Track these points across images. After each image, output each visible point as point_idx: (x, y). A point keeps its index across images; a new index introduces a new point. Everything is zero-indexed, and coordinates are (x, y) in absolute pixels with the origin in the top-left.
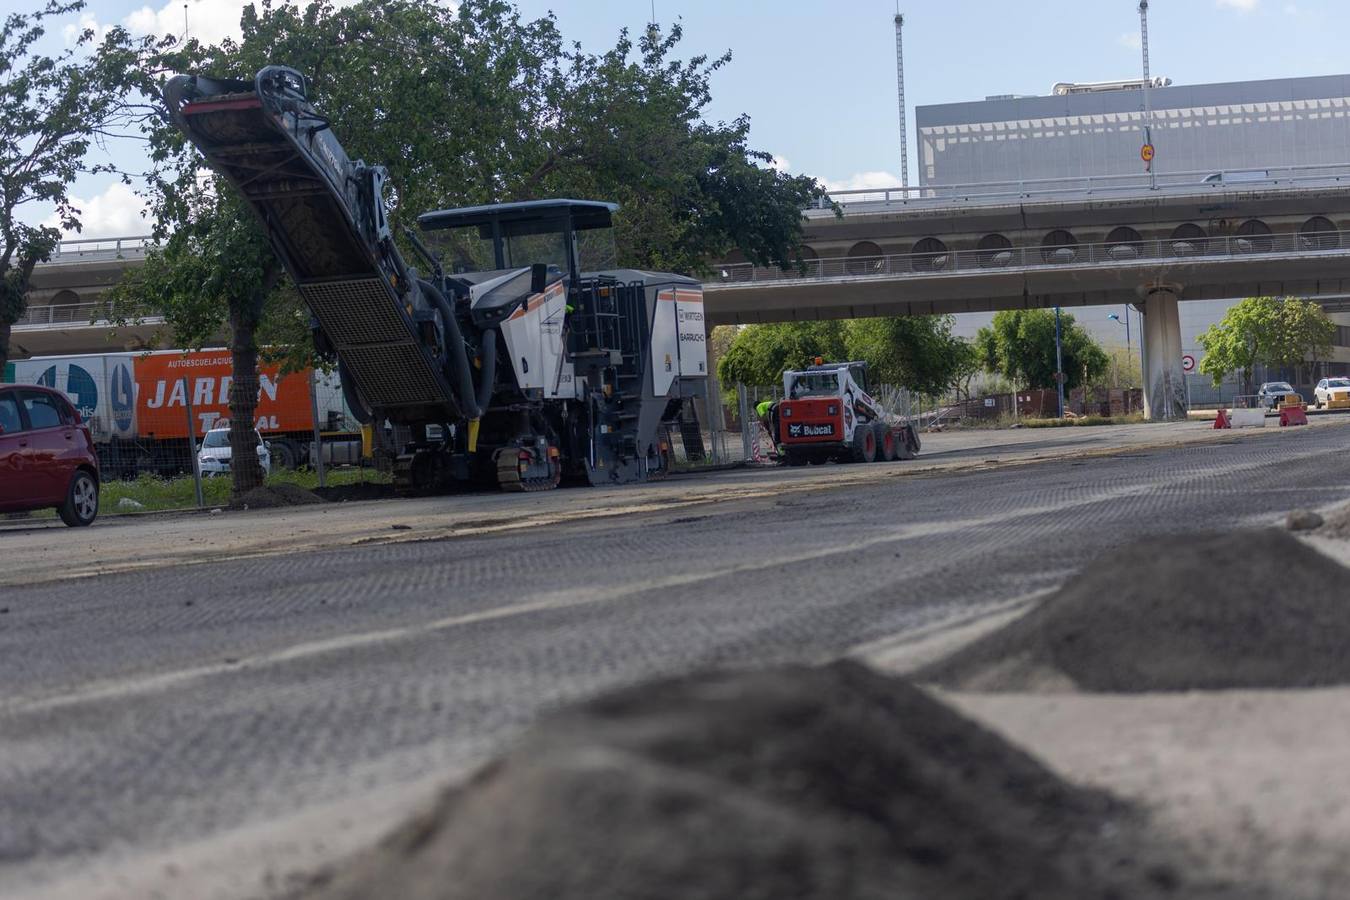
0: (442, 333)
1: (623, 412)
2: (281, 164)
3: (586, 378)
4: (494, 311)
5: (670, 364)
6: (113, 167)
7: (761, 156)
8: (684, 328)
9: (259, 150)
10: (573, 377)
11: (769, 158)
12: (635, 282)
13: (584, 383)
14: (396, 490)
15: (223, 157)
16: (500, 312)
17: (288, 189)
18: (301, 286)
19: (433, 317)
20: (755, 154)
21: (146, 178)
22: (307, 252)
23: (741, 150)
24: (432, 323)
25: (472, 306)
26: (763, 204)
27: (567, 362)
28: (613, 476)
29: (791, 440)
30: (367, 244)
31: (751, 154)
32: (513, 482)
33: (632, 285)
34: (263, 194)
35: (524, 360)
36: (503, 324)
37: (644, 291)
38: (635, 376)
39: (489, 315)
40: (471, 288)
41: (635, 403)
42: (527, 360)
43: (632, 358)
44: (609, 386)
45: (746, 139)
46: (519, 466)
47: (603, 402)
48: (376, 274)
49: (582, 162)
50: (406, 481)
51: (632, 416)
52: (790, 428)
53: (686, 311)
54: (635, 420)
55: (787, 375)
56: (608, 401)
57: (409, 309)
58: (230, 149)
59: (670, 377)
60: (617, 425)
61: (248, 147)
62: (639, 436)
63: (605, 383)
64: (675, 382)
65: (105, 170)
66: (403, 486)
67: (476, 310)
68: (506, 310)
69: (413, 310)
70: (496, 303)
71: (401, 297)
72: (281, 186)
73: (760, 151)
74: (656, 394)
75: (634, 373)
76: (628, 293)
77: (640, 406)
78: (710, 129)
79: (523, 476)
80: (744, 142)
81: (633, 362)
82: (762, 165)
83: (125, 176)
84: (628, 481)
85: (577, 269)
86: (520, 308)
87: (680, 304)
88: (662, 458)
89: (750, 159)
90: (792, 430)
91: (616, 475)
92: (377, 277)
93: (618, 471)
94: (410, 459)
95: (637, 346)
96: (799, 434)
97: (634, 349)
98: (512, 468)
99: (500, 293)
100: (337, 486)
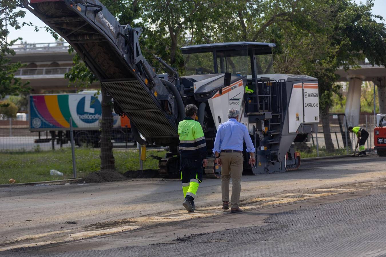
0: (173, 106)
1: (273, 140)
2: (81, 27)
3: (255, 124)
4: (205, 94)
5: (298, 118)
6: (31, 24)
7: (378, 17)
8: (307, 101)
9: (69, 20)
10: (247, 123)
11: (381, 18)
12: (281, 80)
13: (254, 126)
14: (160, 175)
15: (54, 23)
16: (208, 95)
17: (88, 39)
18: (103, 83)
19: (168, 98)
20: (375, 16)
21: (46, 29)
22: (104, 68)
23: (369, 14)
24: (167, 101)
25: (195, 91)
26: (376, 38)
27: (245, 117)
28: (266, 170)
29: (379, 145)
30: (130, 65)
31: (374, 16)
32: (211, 174)
33: (280, 81)
34: (78, 41)
35: (219, 117)
36: (209, 100)
37: (285, 84)
38: (280, 123)
39: (202, 96)
40: (194, 83)
41: (279, 136)
42: (220, 117)
43: (278, 115)
44: (267, 128)
45: (371, 10)
46: (214, 167)
47: (262, 136)
48: (136, 79)
49: (287, 20)
50: (164, 171)
51: (277, 142)
52: (378, 140)
53: (308, 93)
54: (278, 144)
55: (378, 116)
56: (265, 135)
57: (156, 94)
58: (55, 19)
59: (298, 124)
60: (270, 147)
61: (63, 18)
62: (279, 152)
63: (264, 127)
64: (301, 126)
65: (28, 24)
66: (162, 173)
67: (196, 94)
68: (211, 94)
69: (158, 95)
70: (207, 90)
71: (150, 89)
72: (85, 37)
73: (377, 15)
74: (290, 132)
75: (279, 122)
76: (278, 85)
77: (280, 138)
78: (356, 5)
79: (216, 171)
80: (370, 11)
81: (279, 117)
82: (378, 21)
83: (36, 28)
84: (274, 172)
85: (256, 73)
86: (218, 93)
87: (306, 90)
88: (297, 159)
89: (373, 18)
90: (379, 141)
91: (268, 169)
92: (137, 80)
93: (269, 168)
94: (166, 160)
95: (281, 109)
96: (382, 143)
97: (280, 111)
98: (211, 167)
99: (209, 86)
100: (138, 171)
